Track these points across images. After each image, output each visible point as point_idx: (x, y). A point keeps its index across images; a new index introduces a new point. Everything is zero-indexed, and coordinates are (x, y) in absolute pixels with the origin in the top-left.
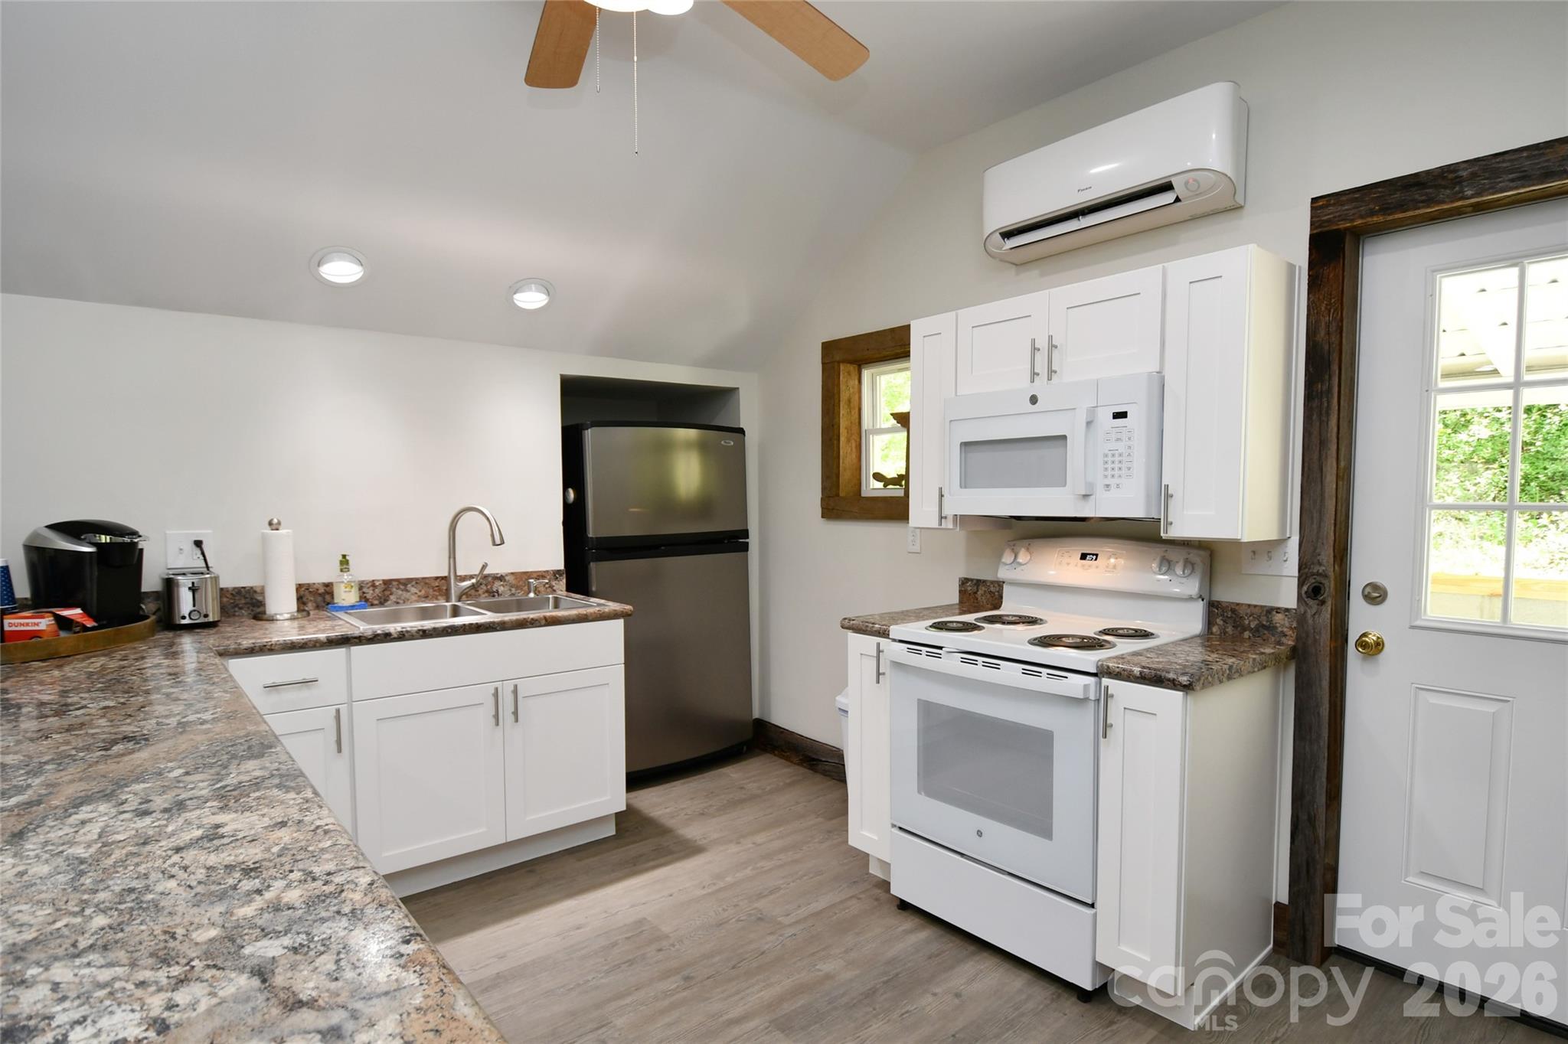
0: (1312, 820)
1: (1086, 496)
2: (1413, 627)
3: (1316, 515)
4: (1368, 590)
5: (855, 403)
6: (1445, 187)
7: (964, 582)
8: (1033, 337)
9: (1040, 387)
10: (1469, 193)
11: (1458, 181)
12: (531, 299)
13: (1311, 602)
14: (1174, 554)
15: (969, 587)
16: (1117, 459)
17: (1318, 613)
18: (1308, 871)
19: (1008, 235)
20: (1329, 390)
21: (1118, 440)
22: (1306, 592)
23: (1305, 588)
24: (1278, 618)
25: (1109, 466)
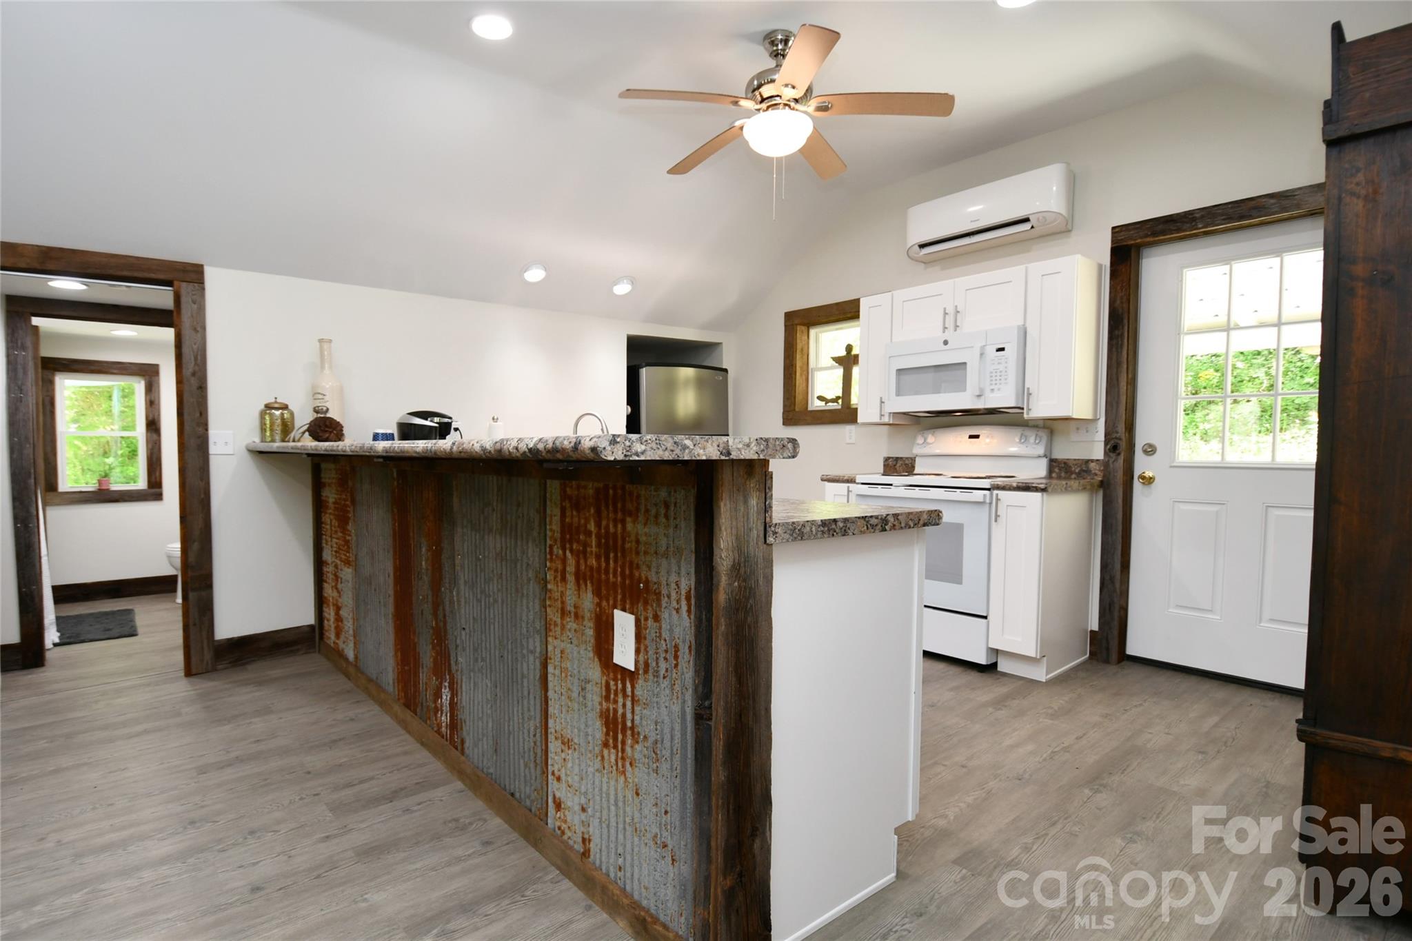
0: (1112, 579)
1: (979, 396)
2: (1171, 467)
3: (1115, 405)
4: (1145, 447)
5: (805, 351)
6: (1187, 223)
7: (887, 459)
8: (944, 306)
9: (948, 335)
10: (1200, 226)
11: (1194, 219)
12: (622, 289)
13: (1112, 454)
14: (1028, 432)
15: (890, 461)
16: (998, 374)
17: (1116, 460)
18: (1110, 609)
19: (922, 246)
20: (1122, 335)
21: (999, 363)
22: (1109, 449)
23: (1108, 447)
24: (1092, 465)
25: (994, 378)
